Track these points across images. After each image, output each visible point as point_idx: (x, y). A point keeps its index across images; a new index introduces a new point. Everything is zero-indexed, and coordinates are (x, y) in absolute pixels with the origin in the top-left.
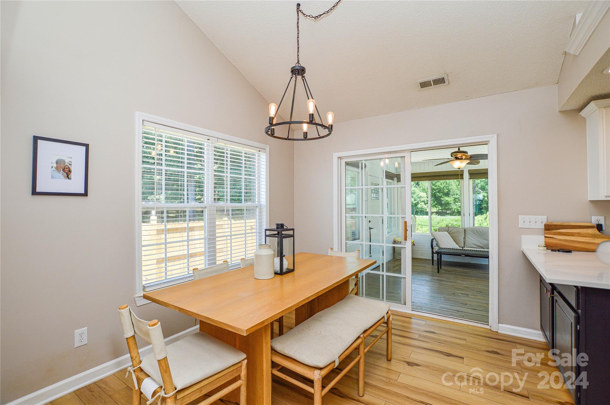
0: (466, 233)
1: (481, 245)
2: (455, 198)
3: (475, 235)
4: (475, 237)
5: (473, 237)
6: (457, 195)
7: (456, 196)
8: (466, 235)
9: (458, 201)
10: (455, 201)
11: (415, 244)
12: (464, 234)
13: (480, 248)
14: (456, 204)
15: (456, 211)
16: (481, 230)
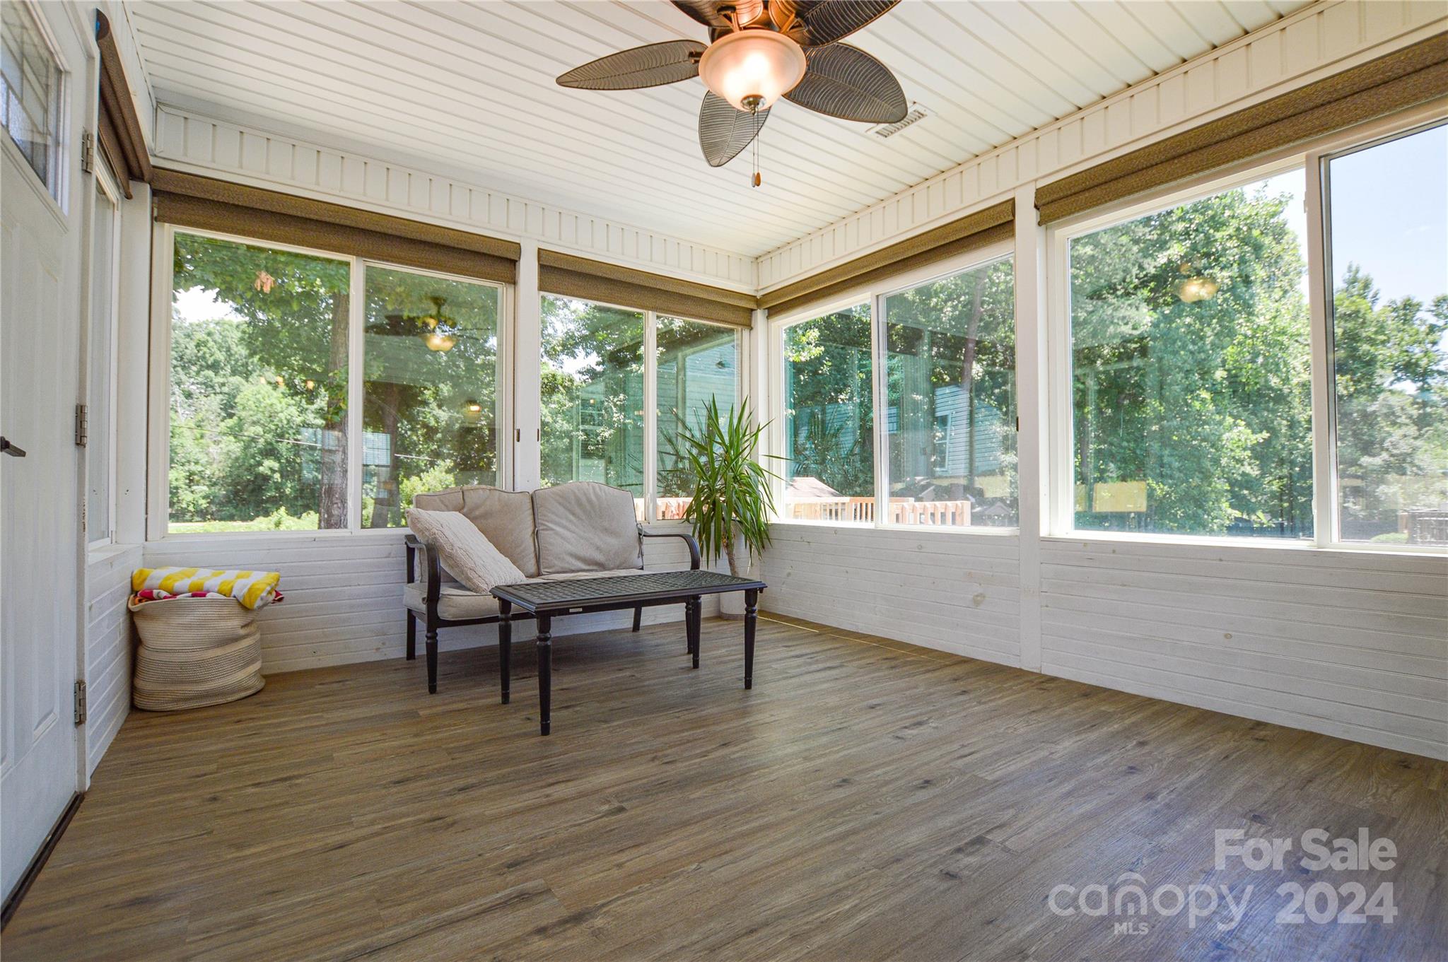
0: (539, 511)
1: (600, 557)
2: (192, 474)
3: (571, 517)
4: (573, 528)
5: (567, 524)
6: (196, 463)
7: (193, 468)
8: (538, 521)
9: (198, 481)
10: (191, 481)
11: (284, 594)
12: (532, 517)
13: (596, 571)
14: (194, 488)
15: (191, 508)
16: (593, 497)
